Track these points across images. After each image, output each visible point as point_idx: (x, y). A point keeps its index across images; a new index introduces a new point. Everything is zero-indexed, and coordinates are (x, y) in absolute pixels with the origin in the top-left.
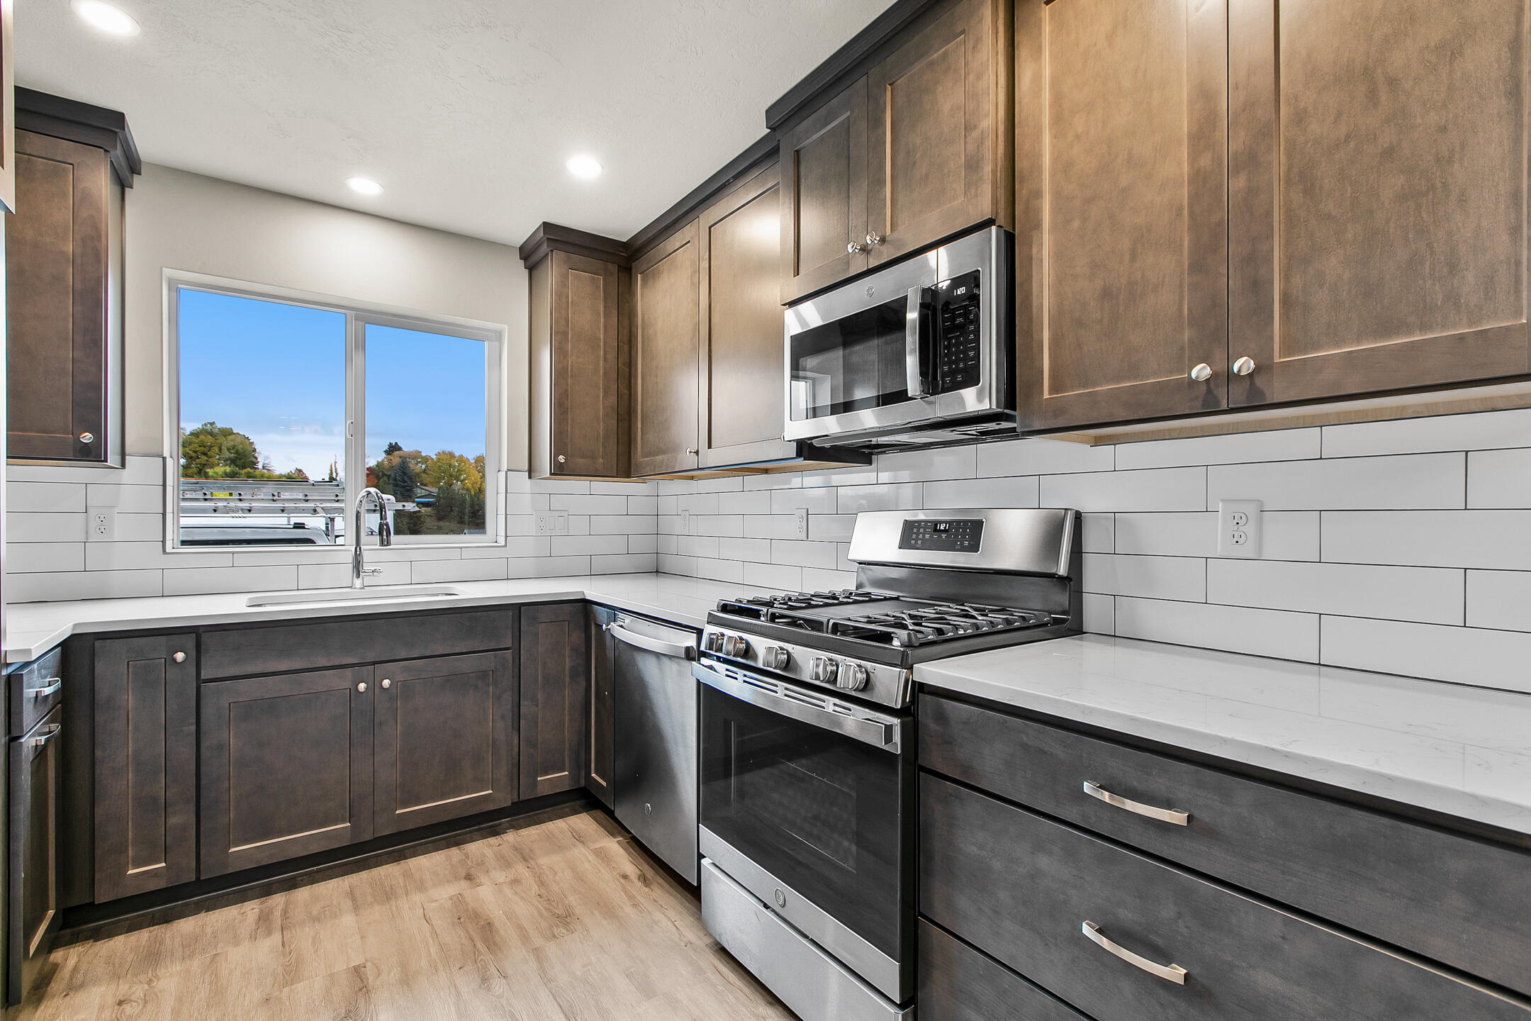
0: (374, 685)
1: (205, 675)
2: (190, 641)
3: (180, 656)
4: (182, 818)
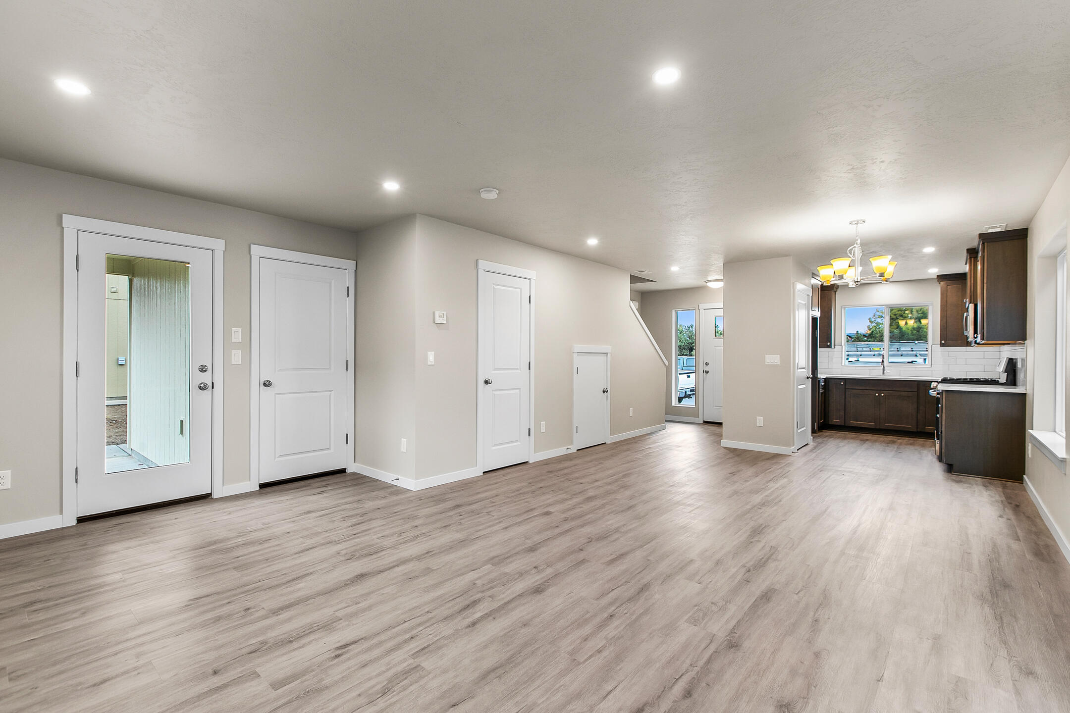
0: (880, 395)
1: (847, 387)
2: (844, 381)
3: (842, 383)
4: (842, 413)
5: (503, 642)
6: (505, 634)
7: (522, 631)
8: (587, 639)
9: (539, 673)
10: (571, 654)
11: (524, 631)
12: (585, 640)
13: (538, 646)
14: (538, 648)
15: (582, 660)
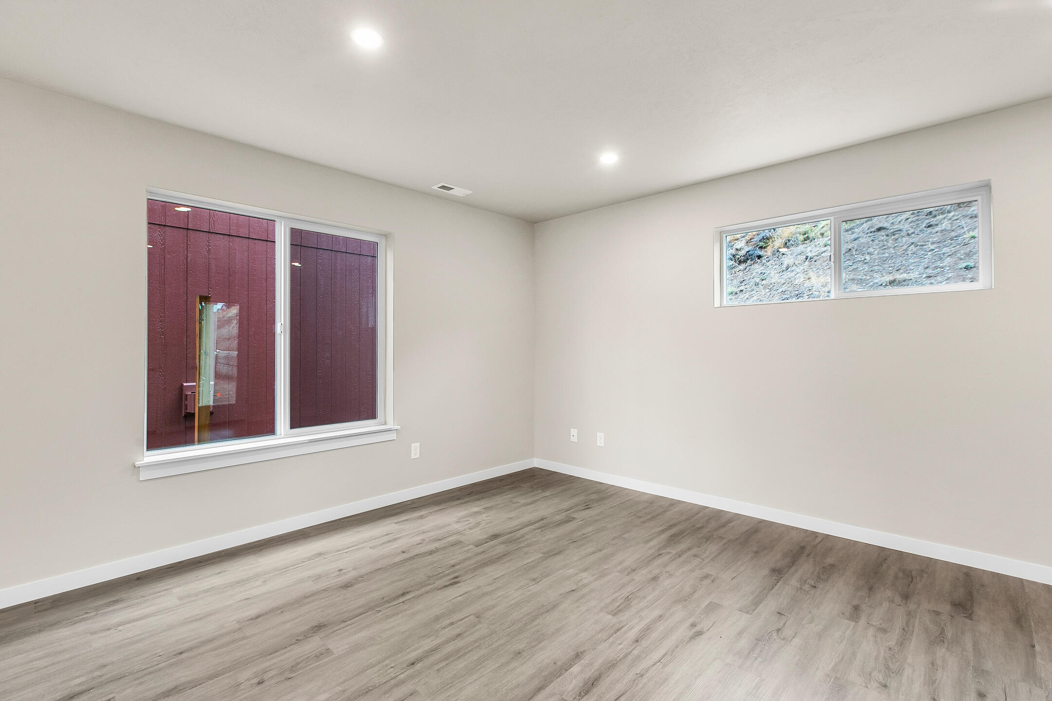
5: (542, 634)
6: (540, 642)
7: (523, 645)
8: (457, 636)
9: (511, 608)
10: (480, 622)
11: (521, 646)
12: (460, 635)
13: (508, 630)
14: (508, 628)
15: (472, 616)
